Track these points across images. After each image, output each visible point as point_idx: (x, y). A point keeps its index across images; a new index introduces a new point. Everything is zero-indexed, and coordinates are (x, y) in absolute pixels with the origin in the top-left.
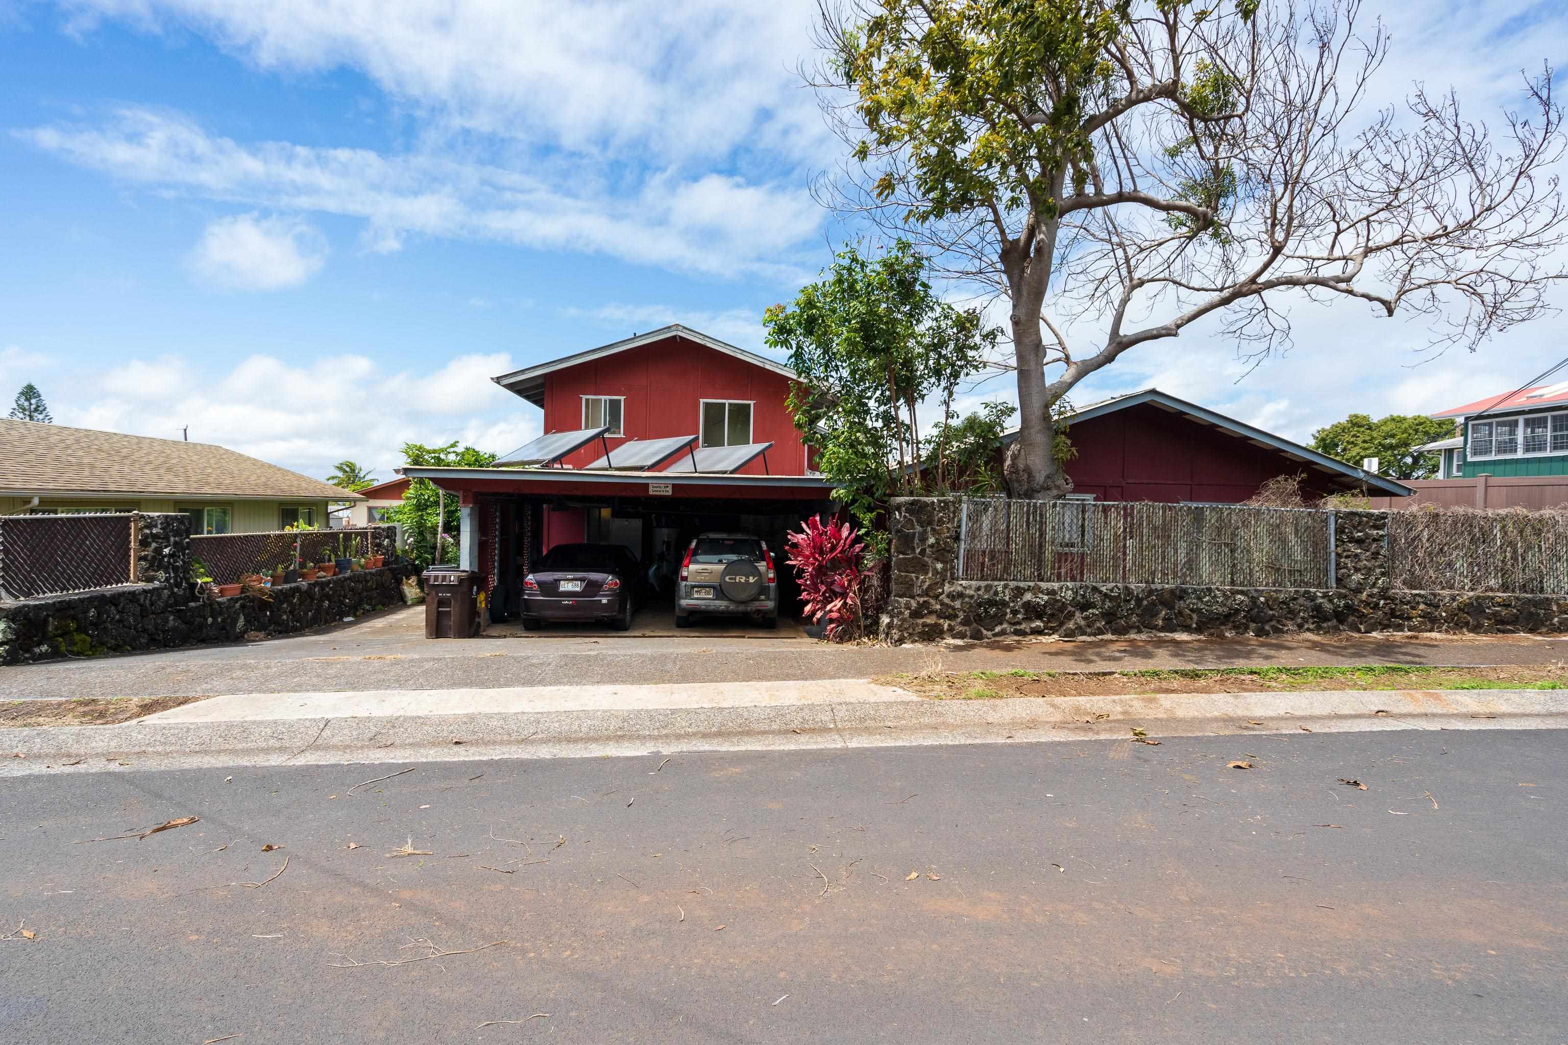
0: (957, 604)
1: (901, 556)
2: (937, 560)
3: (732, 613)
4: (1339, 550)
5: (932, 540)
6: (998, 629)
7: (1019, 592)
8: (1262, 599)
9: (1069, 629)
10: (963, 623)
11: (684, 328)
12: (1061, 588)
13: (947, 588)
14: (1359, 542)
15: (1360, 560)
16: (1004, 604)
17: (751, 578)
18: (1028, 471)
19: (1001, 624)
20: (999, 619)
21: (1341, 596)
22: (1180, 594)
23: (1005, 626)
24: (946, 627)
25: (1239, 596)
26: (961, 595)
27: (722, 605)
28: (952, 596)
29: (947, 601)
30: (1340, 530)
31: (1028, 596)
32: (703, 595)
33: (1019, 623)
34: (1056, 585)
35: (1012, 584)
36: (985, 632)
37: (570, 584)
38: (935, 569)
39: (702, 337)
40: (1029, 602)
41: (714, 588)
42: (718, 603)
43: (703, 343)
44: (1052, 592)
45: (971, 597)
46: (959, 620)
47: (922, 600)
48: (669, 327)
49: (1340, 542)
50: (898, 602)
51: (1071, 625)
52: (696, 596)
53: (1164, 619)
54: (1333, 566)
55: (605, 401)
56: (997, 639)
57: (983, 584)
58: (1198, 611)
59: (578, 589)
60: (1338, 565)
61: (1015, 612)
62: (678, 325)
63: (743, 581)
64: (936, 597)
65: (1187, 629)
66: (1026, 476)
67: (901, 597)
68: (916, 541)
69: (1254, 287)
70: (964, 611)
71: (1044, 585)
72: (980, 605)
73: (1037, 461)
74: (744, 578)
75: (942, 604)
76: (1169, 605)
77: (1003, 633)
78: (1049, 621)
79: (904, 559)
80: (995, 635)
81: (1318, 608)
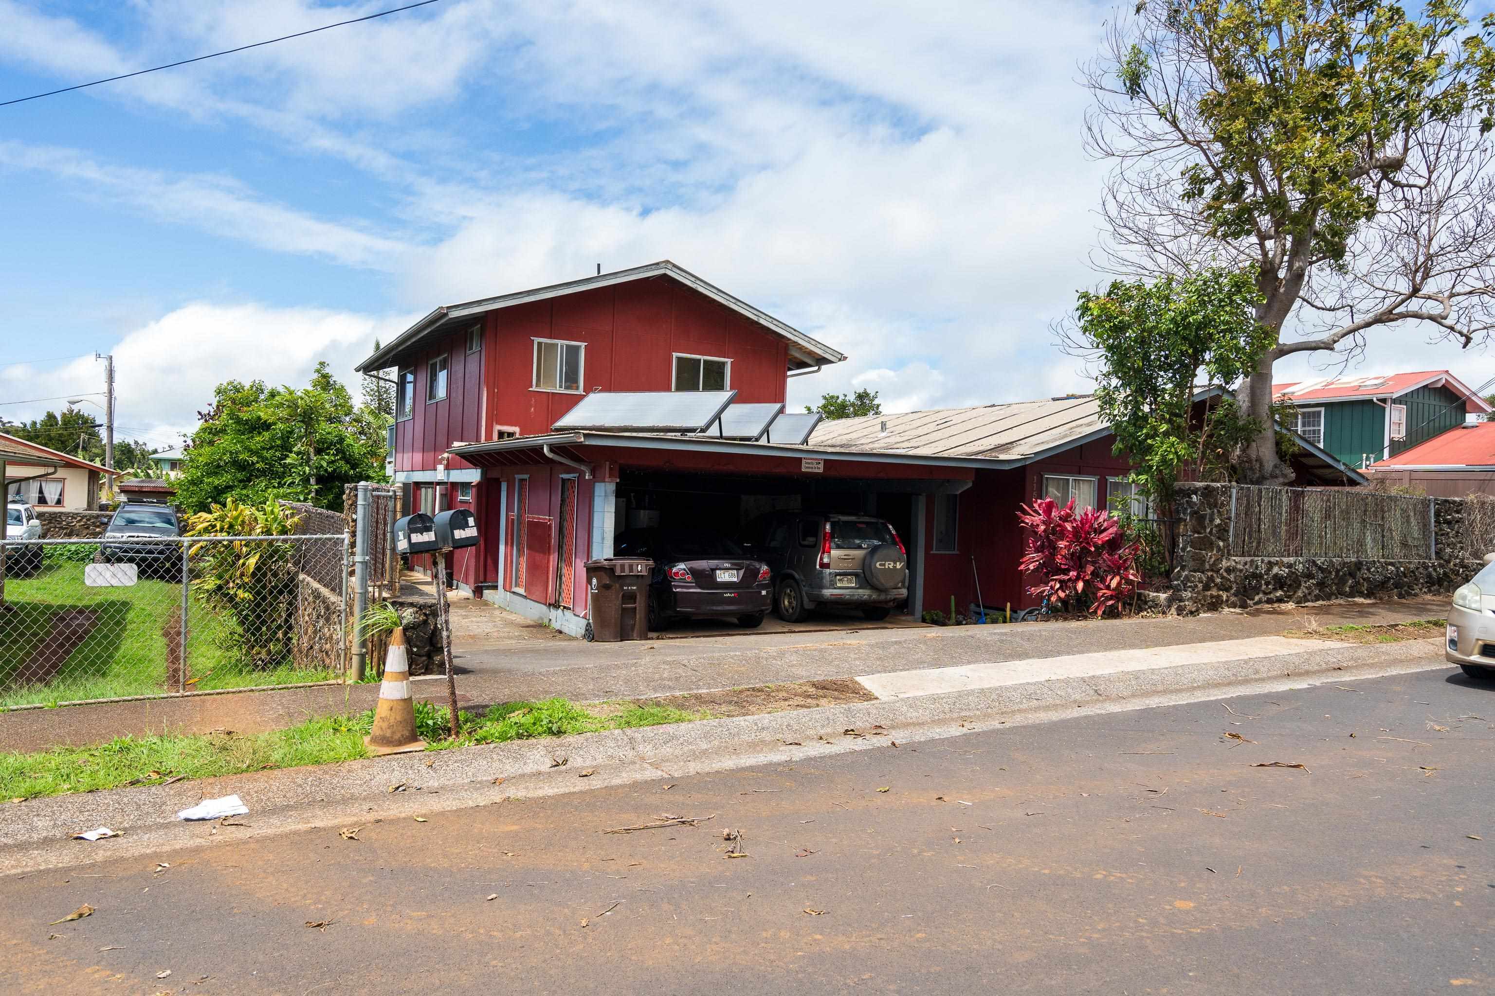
0: (1232, 577)
1: (1196, 535)
2: (1219, 538)
3: (874, 602)
4: (1437, 529)
5: (1218, 521)
6: (1257, 598)
7: (1271, 565)
8: (1402, 569)
9: (1299, 597)
10: (1235, 595)
11: (674, 266)
12: (1295, 562)
13: (1225, 564)
14: (1449, 523)
15: (1449, 538)
16: (1261, 576)
17: (898, 563)
18: (1259, 460)
19: (1258, 594)
20: (1257, 590)
21: (1441, 566)
22: (1359, 565)
23: (1261, 595)
24: (1225, 598)
25: (1390, 567)
26: (1234, 570)
27: (864, 594)
28: (1229, 570)
29: (1225, 574)
30: (1437, 514)
31: (1276, 570)
32: (845, 584)
33: (1270, 593)
34: (1292, 560)
35: (1266, 559)
36: (1249, 602)
37: (727, 574)
38: (1219, 546)
39: (693, 279)
40: (1276, 575)
41: (856, 575)
42: (861, 591)
43: (694, 286)
44: (1290, 566)
45: (1241, 571)
46: (1233, 591)
47: (1210, 574)
48: (657, 264)
49: (1437, 522)
50: (1194, 577)
51: (1300, 593)
52: (839, 585)
53: (1351, 587)
54: (1433, 543)
55: (562, 347)
56: (1257, 607)
57: (1248, 559)
58: (1367, 580)
59: (735, 579)
60: (1436, 540)
61: (1267, 584)
62: (668, 262)
63: (891, 567)
64: (1218, 571)
65: (1361, 594)
66: (1258, 465)
67: (1195, 571)
68: (1207, 521)
69: (1391, 316)
70: (1237, 584)
71: (1285, 560)
72: (1246, 578)
73: (1267, 453)
74: (892, 564)
75: (1223, 577)
76: (1352, 575)
77: (1260, 602)
78: (1288, 591)
79: (1199, 538)
80: (1255, 604)
81: (1429, 576)
